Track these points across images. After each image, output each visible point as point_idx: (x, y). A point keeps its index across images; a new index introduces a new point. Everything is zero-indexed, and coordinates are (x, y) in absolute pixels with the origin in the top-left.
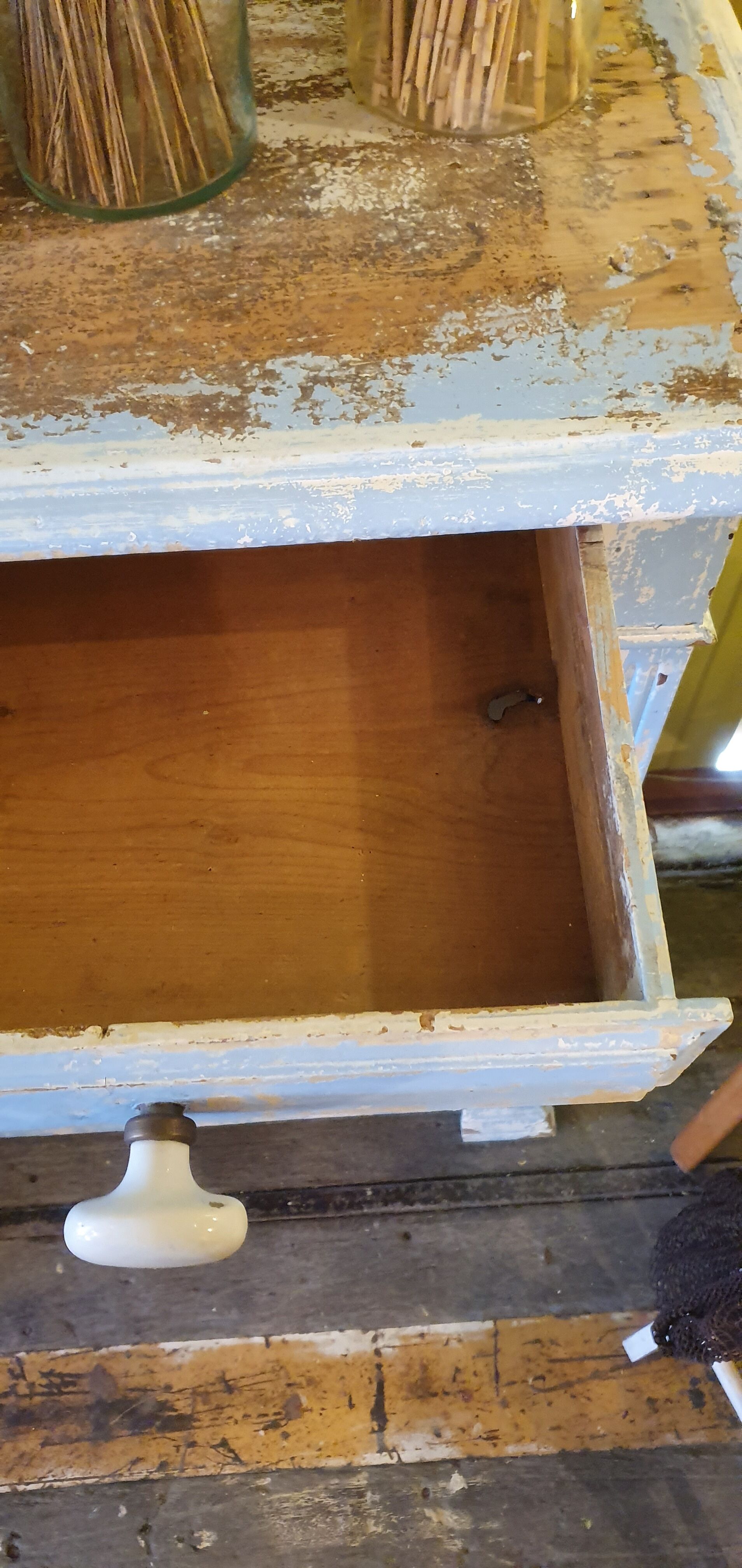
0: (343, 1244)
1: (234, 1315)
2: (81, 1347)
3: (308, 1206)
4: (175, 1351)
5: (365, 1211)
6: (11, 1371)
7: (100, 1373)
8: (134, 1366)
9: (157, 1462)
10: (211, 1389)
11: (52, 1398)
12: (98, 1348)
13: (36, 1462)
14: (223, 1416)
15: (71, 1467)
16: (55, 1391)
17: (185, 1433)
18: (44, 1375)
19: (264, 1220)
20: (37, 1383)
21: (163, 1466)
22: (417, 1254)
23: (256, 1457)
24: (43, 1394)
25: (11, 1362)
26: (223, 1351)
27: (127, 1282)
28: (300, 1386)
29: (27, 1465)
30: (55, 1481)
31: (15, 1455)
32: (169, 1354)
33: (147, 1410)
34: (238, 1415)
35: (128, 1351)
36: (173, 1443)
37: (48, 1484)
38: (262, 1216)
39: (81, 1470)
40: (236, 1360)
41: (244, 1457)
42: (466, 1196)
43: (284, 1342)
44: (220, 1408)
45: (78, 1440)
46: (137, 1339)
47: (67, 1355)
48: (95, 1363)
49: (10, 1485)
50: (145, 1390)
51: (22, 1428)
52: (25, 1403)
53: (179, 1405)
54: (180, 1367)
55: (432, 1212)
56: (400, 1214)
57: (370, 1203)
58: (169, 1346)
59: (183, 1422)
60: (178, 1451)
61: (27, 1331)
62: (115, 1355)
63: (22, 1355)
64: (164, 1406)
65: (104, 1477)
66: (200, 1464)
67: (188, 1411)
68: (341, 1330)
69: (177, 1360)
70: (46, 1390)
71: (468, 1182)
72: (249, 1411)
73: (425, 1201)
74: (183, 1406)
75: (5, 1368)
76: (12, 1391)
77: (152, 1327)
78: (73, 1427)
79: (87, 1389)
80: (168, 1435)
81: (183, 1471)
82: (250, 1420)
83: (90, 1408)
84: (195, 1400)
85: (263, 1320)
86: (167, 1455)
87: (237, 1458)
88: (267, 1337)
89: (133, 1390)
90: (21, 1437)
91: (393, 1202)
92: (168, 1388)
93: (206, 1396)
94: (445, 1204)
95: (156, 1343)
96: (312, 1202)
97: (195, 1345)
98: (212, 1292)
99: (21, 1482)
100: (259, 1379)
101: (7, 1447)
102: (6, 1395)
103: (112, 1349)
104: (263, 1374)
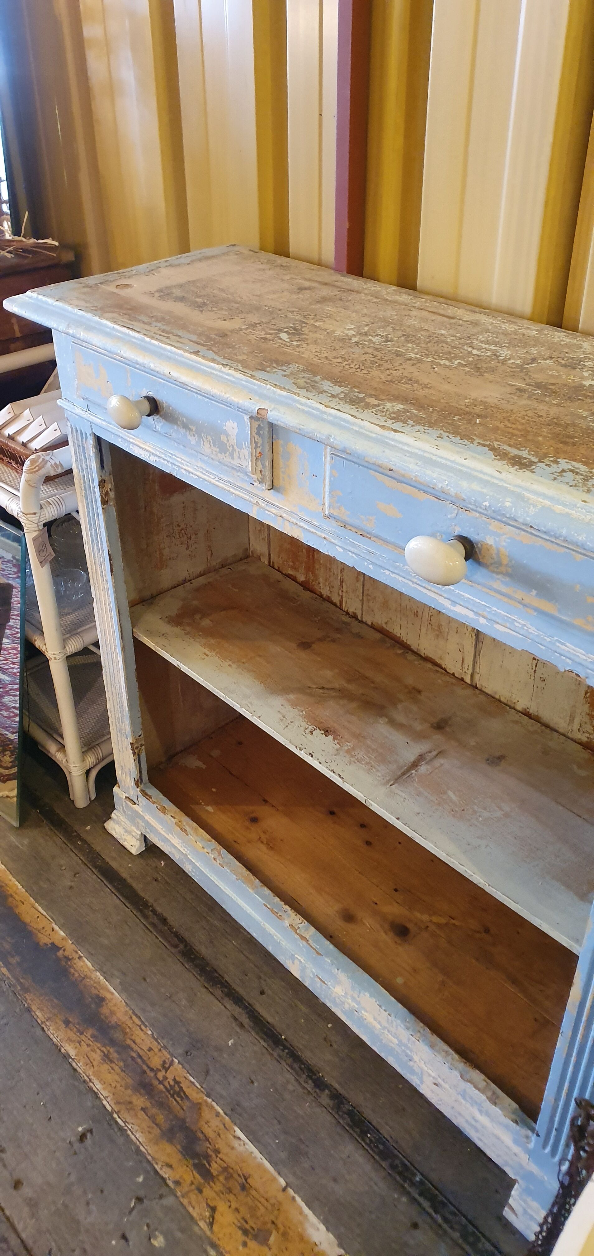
0: (375, 1188)
1: (283, 1155)
2: (202, 1087)
3: (377, 1147)
4: (239, 1138)
5: (406, 1185)
6: (164, 1062)
7: (198, 1107)
8: (215, 1123)
9: (177, 1177)
10: (235, 1176)
11: (167, 1094)
12: (208, 1096)
13: (131, 1112)
14: (227, 1195)
15: (142, 1133)
16: (172, 1092)
17: (202, 1181)
18: (174, 1080)
19: (347, 1128)
20: (169, 1080)
21: (177, 1183)
22: (412, 1242)
23: (221, 1235)
24: (165, 1087)
25: (168, 1059)
26: (260, 1166)
27: (252, 1082)
28: (277, 1229)
29: (127, 1109)
30: (130, 1130)
31: (127, 1098)
32: (235, 1137)
33: (198, 1149)
34: (234, 1205)
35: (219, 1113)
36: (193, 1179)
37: (126, 1128)
38: (349, 1125)
39: (144, 1139)
40: (261, 1178)
41: (215, 1228)
42: (473, 1245)
43: (293, 1198)
44: (230, 1191)
45: (157, 1125)
46: (229, 1112)
47: (193, 1083)
48: (200, 1101)
49: (112, 1108)
50: (207, 1139)
51: (142, 1091)
52: (156, 1083)
53: (214, 1165)
54: (233, 1148)
55: (445, 1232)
56: (424, 1209)
57: (413, 1184)
58: (239, 1133)
59: (207, 1175)
60: (191, 1185)
61: (189, 1053)
62: (213, 1107)
63: (176, 1061)
64: (207, 1157)
65: (149, 1154)
66: (194, 1203)
67: (215, 1173)
68: (327, 1229)
69: (236, 1143)
70: (168, 1087)
71: (483, 1240)
72: (242, 1209)
73: (445, 1219)
74: (215, 1168)
75: (164, 1058)
76: (156, 1071)
77: (240, 1115)
78: (161, 1117)
79: (185, 1108)
80: (194, 1172)
81: (183, 1196)
82: (237, 1214)
83: (176, 1117)
84: (223, 1172)
85: (295, 1174)
86: (184, 1180)
87: (211, 1224)
88: (288, 1185)
89: (202, 1132)
90: (138, 1094)
91: (426, 1198)
92: (217, 1152)
93: (229, 1177)
94: (456, 1235)
95: (235, 1124)
96: (381, 1147)
97: (251, 1147)
98: (286, 1133)
99: (117, 1113)
100: (263, 1200)
101: (129, 1092)
102: (152, 1070)
103: (214, 1103)
104: (267, 1200)
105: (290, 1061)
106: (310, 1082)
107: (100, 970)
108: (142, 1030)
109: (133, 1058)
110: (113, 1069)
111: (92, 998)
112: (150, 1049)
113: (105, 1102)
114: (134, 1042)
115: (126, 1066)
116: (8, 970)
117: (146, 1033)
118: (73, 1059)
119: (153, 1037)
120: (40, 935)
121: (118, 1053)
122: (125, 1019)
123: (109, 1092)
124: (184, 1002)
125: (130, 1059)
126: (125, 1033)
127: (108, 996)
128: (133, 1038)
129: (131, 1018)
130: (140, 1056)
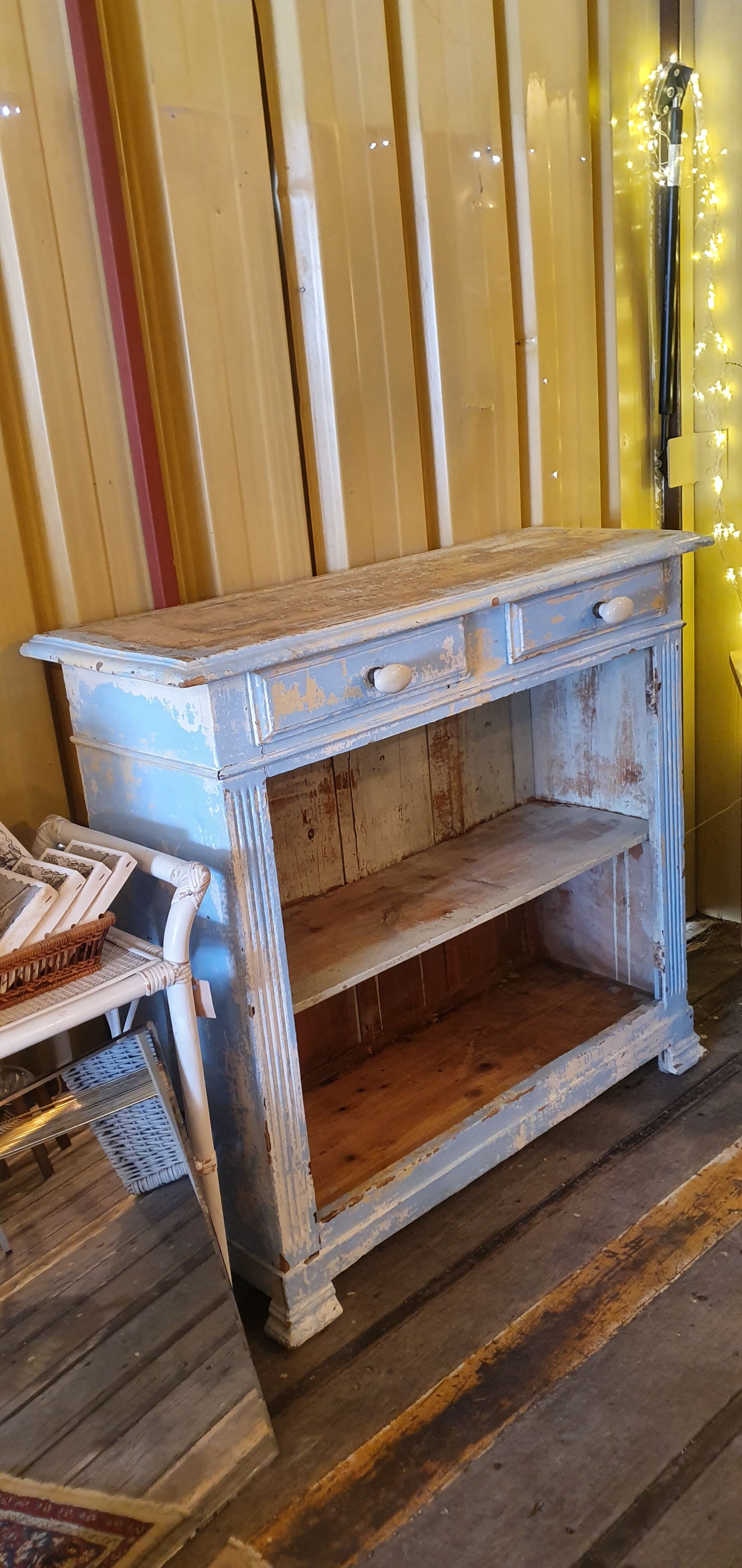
0: (681, 1132)
1: (672, 1177)
2: (627, 1228)
3: (649, 1132)
4: (667, 1202)
5: (674, 1118)
6: (608, 1256)
7: (646, 1229)
8: (658, 1217)
9: (715, 1234)
11: (640, 1251)
12: (634, 1224)
13: (665, 1271)
14: (717, 1205)
15: (684, 1260)
16: (638, 1248)
17: (711, 1219)
18: (625, 1247)
20: (626, 1251)
21: (719, 1233)
22: (713, 1116)
25: (605, 1254)
26: (685, 1188)
28: (732, 1176)
29: (664, 1275)
30: (684, 1268)
31: (653, 1276)
32: (667, 1205)
33: (685, 1224)
34: (723, 1200)
35: (648, 1216)
36: (712, 1225)
37: (683, 1272)
38: (635, 1145)
39: (689, 1258)
40: (696, 1188)
42: (705, 1090)
43: (704, 1170)
44: (712, 1204)
45: (672, 1253)
46: (645, 1210)
47: (624, 1235)
48: (640, 1229)
50: (674, 1221)
51: (643, 1267)
52: (631, 1259)
53: (695, 1214)
54: (677, 1205)
55: (699, 1102)
56: (688, 1110)
57: (671, 1115)
58: (663, 1202)
59: (705, 1217)
60: (717, 1225)
61: (596, 1240)
62: (644, 1221)
63: (604, 1249)
64: (690, 1219)
65: (701, 1253)
66: (732, 1222)
67: (701, 1213)
68: (721, 1153)
69: (671, 1204)
70: (633, 1250)
71: (698, 1085)
72: (725, 1196)
73: (692, 1101)
74: (697, 1213)
75: (605, 1257)
76: (620, 1260)
77: (646, 1203)
78: (664, 1251)
79: (650, 1237)
80: (706, 1224)
81: (728, 1228)
82: (729, 1198)
83: (661, 1241)
84: (699, 1209)
85: (687, 1170)
86: (715, 1229)
88: (696, 1173)
89: (669, 1224)
90: (647, 1269)
91: (680, 1109)
92: (683, 1213)
93: (701, 1204)
94: (700, 1097)
95: (655, 1206)
96: (648, 1129)
97: (672, 1195)
98: (653, 1176)
99: (669, 1280)
100: (712, 1186)
101: (645, 1276)
102: (618, 1264)
103: (640, 1220)
104: (712, 1183)
105: (587, 1178)
106: (604, 1166)
107: (509, 1322)
108: (577, 1277)
109: (609, 1280)
110: (626, 1291)
111: (547, 1322)
112: (597, 1268)
113: (662, 1291)
114: (592, 1280)
115: (620, 1282)
116: (521, 1405)
117: (580, 1274)
118: (623, 1323)
119: (583, 1268)
120: (466, 1387)
121: (605, 1292)
122: (566, 1293)
123: (651, 1289)
124: (539, 1251)
125: (611, 1281)
126: (584, 1289)
127: (541, 1311)
128: (587, 1282)
129: (564, 1288)
130: (606, 1274)
